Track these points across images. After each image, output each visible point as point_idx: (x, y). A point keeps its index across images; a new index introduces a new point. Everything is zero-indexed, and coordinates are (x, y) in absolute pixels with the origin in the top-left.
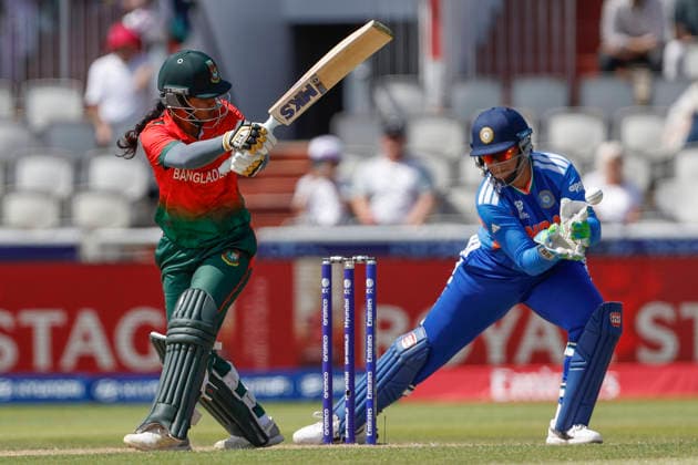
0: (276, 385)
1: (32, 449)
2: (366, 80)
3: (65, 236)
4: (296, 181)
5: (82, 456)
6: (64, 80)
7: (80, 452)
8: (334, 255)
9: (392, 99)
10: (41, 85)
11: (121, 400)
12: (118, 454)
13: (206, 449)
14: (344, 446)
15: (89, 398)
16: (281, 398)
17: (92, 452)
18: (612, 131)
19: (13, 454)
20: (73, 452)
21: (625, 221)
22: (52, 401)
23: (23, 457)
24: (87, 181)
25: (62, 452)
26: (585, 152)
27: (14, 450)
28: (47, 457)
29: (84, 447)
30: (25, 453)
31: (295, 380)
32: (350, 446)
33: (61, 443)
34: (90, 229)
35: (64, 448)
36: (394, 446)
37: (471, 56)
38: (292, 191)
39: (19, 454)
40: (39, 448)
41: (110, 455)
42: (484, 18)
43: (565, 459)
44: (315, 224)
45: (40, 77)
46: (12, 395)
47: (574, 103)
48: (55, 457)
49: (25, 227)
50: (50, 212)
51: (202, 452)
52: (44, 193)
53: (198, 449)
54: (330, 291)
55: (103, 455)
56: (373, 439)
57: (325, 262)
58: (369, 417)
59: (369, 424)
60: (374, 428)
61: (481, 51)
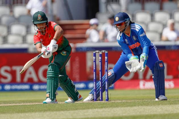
0: (82, 85)
1: (16, 103)
3: (24, 46)
4: (86, 31)
5: (29, 105)
6: (24, 4)
7: (29, 104)
8: (97, 50)
10: (17, 5)
11: (40, 90)
12: (39, 104)
13: (63, 103)
14: (100, 102)
15: (31, 89)
16: (83, 89)
17: (31, 104)
18: (172, 16)
19: (10, 105)
20: (27, 104)
21: (175, 41)
22: (21, 90)
23: (13, 105)
24: (30, 31)
26: (164, 22)
27: (11, 104)
28: (20, 105)
29: (30, 103)
30: (14, 104)
31: (87, 84)
32: (101, 102)
33: (24, 102)
34: (31, 44)
35: (24, 103)
36: (113, 102)
38: (85, 33)
39: (12, 105)
40: (18, 103)
41: (37, 105)
43: (159, 105)
44: (92, 42)
45: (17, 3)
46: (10, 89)
47: (161, 9)
48: (22, 105)
49: (13, 44)
50: (20, 39)
51: (61, 104)
52: (18, 35)
53: (61, 103)
54: (96, 60)
55: (35, 105)
56: (108, 100)
57: (94, 52)
58: (107, 94)
59: (106, 96)
60: (108, 97)
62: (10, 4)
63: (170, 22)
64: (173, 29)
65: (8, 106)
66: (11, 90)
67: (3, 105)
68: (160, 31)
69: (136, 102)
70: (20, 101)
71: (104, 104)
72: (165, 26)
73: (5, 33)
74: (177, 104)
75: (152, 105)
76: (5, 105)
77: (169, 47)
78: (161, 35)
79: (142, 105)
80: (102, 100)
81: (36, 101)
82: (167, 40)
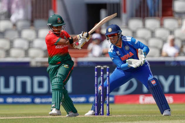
0: (82, 99)
1: (18, 116)
3: (26, 60)
8: (98, 66)
11: (41, 103)
15: (33, 103)
16: (84, 103)
18: (172, 33)
19: (13, 118)
22: (23, 103)
24: (32, 45)
25: (26, 117)
26: (164, 38)
27: (13, 117)
28: (22, 119)
29: (32, 116)
31: (87, 98)
32: (102, 116)
36: (114, 116)
40: (20, 116)
41: (39, 118)
43: (159, 120)
48: (24, 119)
49: (16, 57)
50: (22, 53)
51: (63, 117)
52: (21, 48)
54: (97, 75)
55: (37, 118)
56: (109, 114)
57: (96, 67)
58: (108, 108)
59: (108, 110)
60: (109, 111)
61: (137, 11)
65: (10, 119)
66: (13, 103)
67: (6, 118)
68: (160, 46)
69: (136, 117)
70: (23, 114)
71: (105, 118)
72: (164, 42)
73: (7, 47)
74: (176, 119)
75: (152, 121)
76: (8, 118)
77: (169, 62)
79: (142, 120)
80: (103, 114)
81: (38, 115)
82: (167, 56)
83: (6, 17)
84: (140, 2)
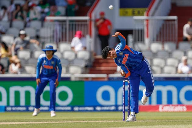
2: (132, 42)
6: (67, 42)
7: (71, 122)
8: (126, 80)
9: (138, 46)
10: (63, 43)
11: (79, 111)
15: (72, 110)
18: (185, 54)
19: (56, 122)
20: (69, 122)
21: (188, 73)
26: (180, 58)
28: (63, 123)
29: (71, 121)
30: (59, 122)
33: (67, 120)
34: (73, 74)
35: (67, 121)
36: (138, 121)
37: (155, 37)
39: (57, 122)
40: (62, 121)
41: (77, 123)
42: (158, 29)
43: (175, 124)
45: (63, 41)
47: (177, 48)
48: (65, 123)
54: (125, 88)
57: (124, 82)
61: (157, 36)
62: (57, 42)
63: (184, 58)
64: (186, 64)
65: (54, 123)
67: (50, 122)
68: (176, 65)
72: (180, 61)
74: (189, 124)
75: (169, 125)
76: (52, 122)
77: (183, 78)
78: (177, 68)
79: (161, 124)
81: (76, 120)
82: (182, 73)
83: (51, 41)
84: (160, 29)
